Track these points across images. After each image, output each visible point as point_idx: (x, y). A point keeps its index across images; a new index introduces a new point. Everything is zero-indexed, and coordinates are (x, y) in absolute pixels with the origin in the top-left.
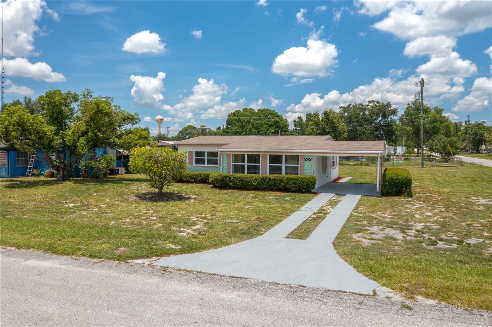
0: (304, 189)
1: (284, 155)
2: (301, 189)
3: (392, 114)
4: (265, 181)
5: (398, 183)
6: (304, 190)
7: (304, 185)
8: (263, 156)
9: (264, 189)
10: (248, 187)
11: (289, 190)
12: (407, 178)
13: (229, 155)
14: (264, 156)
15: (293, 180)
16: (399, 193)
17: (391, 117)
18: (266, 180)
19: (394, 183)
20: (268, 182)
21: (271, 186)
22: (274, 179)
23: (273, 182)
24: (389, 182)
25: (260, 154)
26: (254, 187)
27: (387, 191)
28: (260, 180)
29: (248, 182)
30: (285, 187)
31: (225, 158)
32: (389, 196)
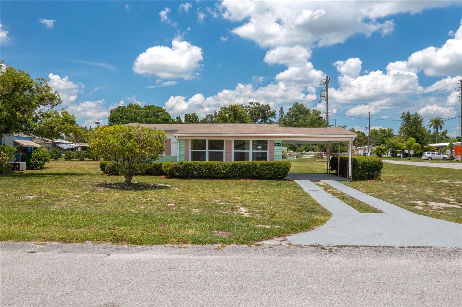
0: (280, 175)
1: (251, 140)
2: (276, 176)
3: (271, 116)
4: (235, 168)
5: (371, 167)
6: (280, 177)
7: (280, 171)
8: (227, 141)
9: (235, 177)
10: (216, 176)
11: (263, 177)
12: (379, 161)
13: (186, 141)
14: (229, 142)
15: (267, 166)
16: (371, 178)
17: (270, 119)
18: (237, 166)
19: (367, 166)
20: (239, 169)
21: (244, 173)
22: (247, 165)
23: (246, 169)
24: (362, 166)
25: (224, 139)
26: (223, 175)
27: (361, 175)
28: (231, 167)
29: (216, 170)
30: (258, 174)
31: (182, 145)
32: (362, 180)
